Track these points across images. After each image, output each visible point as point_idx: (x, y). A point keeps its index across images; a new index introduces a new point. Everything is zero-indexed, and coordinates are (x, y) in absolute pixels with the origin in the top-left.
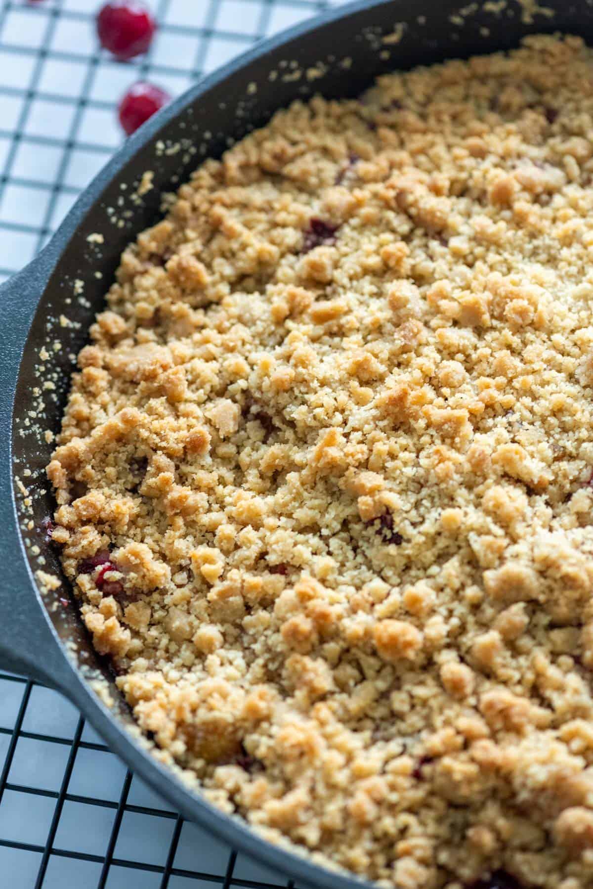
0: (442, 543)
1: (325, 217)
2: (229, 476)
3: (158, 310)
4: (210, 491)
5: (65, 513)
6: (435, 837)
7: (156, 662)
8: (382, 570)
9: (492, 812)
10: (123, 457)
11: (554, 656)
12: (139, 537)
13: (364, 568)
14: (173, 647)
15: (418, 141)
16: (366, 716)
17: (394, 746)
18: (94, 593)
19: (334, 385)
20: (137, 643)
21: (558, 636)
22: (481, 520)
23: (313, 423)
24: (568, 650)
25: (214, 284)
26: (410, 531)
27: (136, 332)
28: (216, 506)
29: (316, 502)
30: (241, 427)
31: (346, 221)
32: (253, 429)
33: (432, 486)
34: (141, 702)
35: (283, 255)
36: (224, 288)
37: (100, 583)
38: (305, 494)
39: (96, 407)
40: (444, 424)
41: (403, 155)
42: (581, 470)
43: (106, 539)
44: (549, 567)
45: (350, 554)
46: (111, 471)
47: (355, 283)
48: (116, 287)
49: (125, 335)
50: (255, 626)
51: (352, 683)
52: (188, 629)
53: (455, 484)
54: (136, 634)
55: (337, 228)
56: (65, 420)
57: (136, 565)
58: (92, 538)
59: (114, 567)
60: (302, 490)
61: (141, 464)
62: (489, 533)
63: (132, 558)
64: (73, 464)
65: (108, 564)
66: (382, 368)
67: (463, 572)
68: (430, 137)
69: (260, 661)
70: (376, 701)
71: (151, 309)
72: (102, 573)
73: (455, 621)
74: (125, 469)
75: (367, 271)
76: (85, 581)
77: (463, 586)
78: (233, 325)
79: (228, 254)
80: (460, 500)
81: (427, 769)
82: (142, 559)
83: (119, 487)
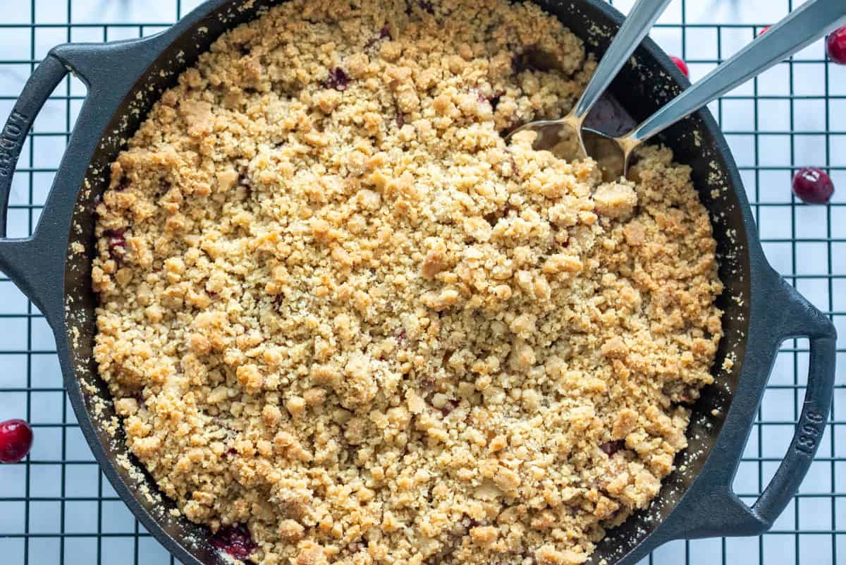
0: (301, 331)
1: (346, 71)
2: (213, 214)
3: (223, 83)
4: (197, 220)
5: (111, 197)
6: (217, 494)
7: (122, 309)
8: (263, 326)
9: (252, 496)
10: (158, 176)
11: (330, 424)
12: (145, 230)
13: (255, 319)
14: (135, 305)
15: (427, 43)
16: (216, 405)
17: (220, 433)
18: (106, 254)
19: (293, 197)
20: (117, 292)
21: (337, 414)
22: (327, 332)
23: (270, 214)
24: (339, 423)
25: (263, 81)
26: (287, 314)
27: (204, 91)
28: (197, 231)
29: (249, 265)
30: (234, 187)
31: (357, 80)
32: (240, 192)
33: (311, 295)
34: (101, 334)
35: (311, 82)
36: (267, 87)
37: (111, 249)
38: (246, 256)
39: (159, 133)
40: (337, 261)
41: (412, 50)
42: (396, 327)
43: (126, 223)
44: (350, 377)
45: (253, 305)
46: (147, 182)
47: (341, 126)
48: (206, 54)
49: (198, 89)
50: (182, 320)
51: (216, 384)
52: (147, 300)
53: (325, 302)
54: (117, 286)
55: (349, 80)
56: (138, 133)
57: (135, 252)
58: (118, 222)
59: (123, 244)
60: (245, 252)
61: (166, 185)
62: (328, 340)
63: (134, 246)
64: (128, 168)
65: (120, 241)
66: (325, 200)
67: (304, 354)
68: (435, 43)
69: (175, 343)
70: (225, 400)
71: (219, 82)
72: (115, 245)
73: (285, 381)
74: (156, 183)
75: (351, 122)
76: (103, 244)
77: (300, 362)
78: (261, 116)
79: (281, 65)
80: (322, 313)
81: (230, 457)
82: (139, 249)
83: (148, 192)
